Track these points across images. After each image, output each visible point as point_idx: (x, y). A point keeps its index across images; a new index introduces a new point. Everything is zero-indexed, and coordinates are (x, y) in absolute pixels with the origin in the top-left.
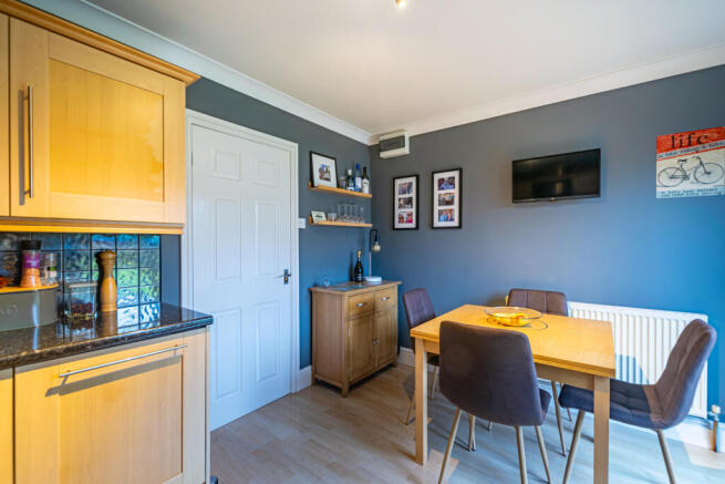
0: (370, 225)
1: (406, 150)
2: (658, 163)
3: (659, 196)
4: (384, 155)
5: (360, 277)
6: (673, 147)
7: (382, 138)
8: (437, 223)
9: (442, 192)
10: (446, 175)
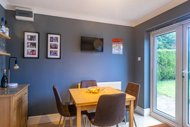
0: (9, 55)
1: (32, 19)
2: (113, 45)
3: (113, 53)
4: (18, 17)
5: (6, 85)
6: (115, 42)
7: (17, 8)
8: (49, 56)
9: (52, 43)
10: (54, 36)
